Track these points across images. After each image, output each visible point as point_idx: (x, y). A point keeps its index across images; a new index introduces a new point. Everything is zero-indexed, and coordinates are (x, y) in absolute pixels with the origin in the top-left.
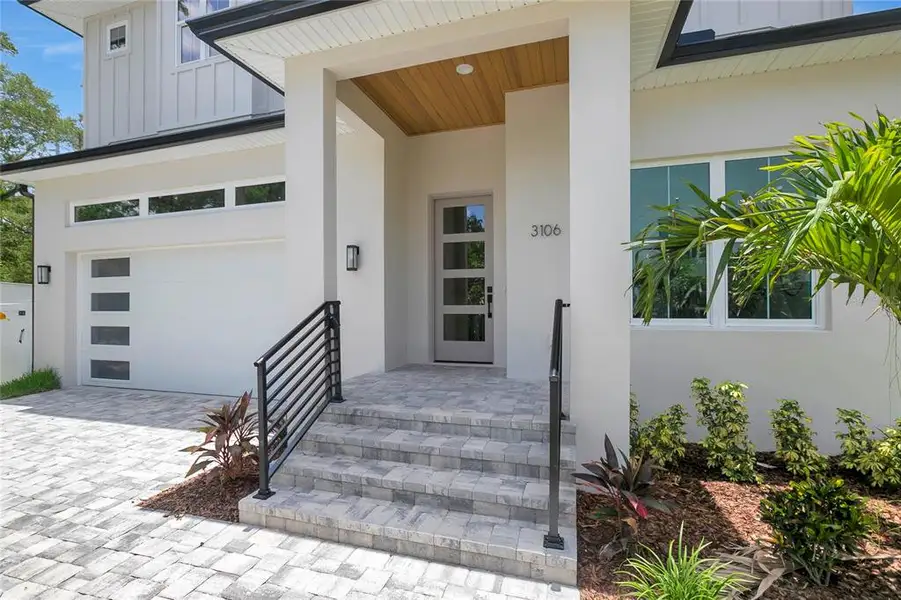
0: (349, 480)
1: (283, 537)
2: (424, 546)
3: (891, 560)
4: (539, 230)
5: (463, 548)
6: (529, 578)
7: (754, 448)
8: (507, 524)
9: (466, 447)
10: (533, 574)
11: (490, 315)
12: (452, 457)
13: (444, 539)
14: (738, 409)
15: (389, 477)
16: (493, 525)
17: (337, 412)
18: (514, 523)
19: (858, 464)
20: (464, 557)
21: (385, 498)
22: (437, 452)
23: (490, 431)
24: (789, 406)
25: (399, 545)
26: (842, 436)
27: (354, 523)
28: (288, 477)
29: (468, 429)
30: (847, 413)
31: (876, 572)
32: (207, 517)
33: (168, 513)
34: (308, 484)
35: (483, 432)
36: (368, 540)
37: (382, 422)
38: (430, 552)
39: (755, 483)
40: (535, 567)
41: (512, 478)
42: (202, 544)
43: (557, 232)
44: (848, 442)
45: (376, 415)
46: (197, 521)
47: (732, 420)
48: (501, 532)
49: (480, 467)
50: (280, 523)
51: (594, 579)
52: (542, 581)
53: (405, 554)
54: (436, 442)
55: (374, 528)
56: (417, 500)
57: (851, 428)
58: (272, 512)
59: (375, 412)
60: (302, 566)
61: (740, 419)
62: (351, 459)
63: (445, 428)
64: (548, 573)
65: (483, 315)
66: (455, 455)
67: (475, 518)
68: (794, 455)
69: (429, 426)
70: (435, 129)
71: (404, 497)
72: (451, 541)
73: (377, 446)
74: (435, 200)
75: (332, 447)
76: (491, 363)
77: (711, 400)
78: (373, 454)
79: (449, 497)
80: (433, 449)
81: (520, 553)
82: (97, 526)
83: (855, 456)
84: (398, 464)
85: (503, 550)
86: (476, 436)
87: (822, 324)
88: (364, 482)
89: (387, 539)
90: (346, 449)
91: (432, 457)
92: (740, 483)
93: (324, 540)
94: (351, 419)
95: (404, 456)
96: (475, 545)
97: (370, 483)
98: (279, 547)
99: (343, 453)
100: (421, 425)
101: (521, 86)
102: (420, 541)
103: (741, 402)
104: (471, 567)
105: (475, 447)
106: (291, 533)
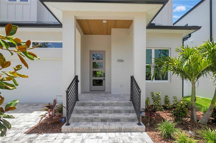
0: (90, 118)
1: (77, 134)
2: (113, 129)
3: (188, 119)
4: (119, 61)
5: (122, 128)
6: (136, 132)
7: (162, 105)
8: (128, 123)
9: (114, 108)
10: (137, 131)
11: (104, 80)
12: (112, 111)
13: (118, 127)
14: (160, 97)
15: (99, 116)
16: (126, 123)
17: (79, 103)
18: (130, 122)
19: (177, 106)
20: (122, 130)
21: (99, 121)
22: (108, 110)
23: (118, 104)
24: (166, 96)
25: (107, 130)
26: (174, 101)
27: (96, 127)
28: (72, 120)
29: (113, 104)
30: (175, 97)
31: (186, 121)
32: (51, 133)
33: (37, 134)
34: (78, 121)
35: (116, 105)
36: (99, 131)
37: (91, 105)
38: (115, 130)
39: (163, 111)
40: (137, 129)
41: (126, 114)
42: (55, 139)
43: (123, 61)
44: (175, 102)
45: (90, 103)
46: (49, 134)
47: (159, 100)
48: (128, 124)
49: (118, 112)
50: (75, 131)
51: (148, 130)
52: (139, 132)
53: (109, 132)
54: (107, 108)
55: (101, 128)
56: (107, 121)
57: (175, 100)
58: (72, 128)
59: (89, 102)
60: (87, 138)
61: (160, 99)
62: (87, 114)
63: (107, 105)
64: (140, 130)
65: (102, 80)
66: (112, 110)
67: (121, 122)
68: (168, 105)
69: (103, 105)
70: (92, 34)
71: (104, 120)
72: (120, 127)
73: (93, 110)
74: (91, 51)
75: (81, 112)
76: (104, 91)
77: (154, 96)
78: (92, 112)
79: (115, 119)
80: (107, 109)
81: (134, 127)
82: (14, 141)
83: (176, 104)
84: (99, 114)
85: (130, 127)
86: (115, 106)
87: (169, 81)
88: (94, 118)
89: (104, 129)
90: (85, 112)
91: (107, 111)
92: (160, 111)
93: (88, 132)
94: (83, 105)
95: (100, 112)
96: (125, 127)
97: (95, 118)
98: (77, 136)
99: (84, 113)
100: (101, 105)
101: (115, 27)
102: (112, 129)
103: (160, 96)
104: (124, 132)
105: (116, 108)
106: (78, 132)
